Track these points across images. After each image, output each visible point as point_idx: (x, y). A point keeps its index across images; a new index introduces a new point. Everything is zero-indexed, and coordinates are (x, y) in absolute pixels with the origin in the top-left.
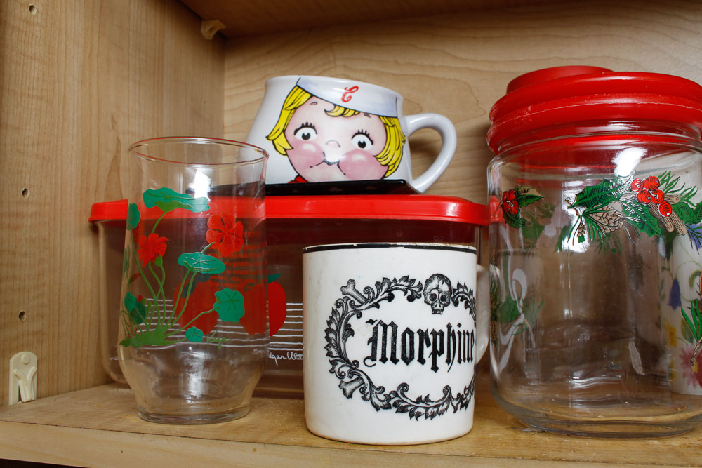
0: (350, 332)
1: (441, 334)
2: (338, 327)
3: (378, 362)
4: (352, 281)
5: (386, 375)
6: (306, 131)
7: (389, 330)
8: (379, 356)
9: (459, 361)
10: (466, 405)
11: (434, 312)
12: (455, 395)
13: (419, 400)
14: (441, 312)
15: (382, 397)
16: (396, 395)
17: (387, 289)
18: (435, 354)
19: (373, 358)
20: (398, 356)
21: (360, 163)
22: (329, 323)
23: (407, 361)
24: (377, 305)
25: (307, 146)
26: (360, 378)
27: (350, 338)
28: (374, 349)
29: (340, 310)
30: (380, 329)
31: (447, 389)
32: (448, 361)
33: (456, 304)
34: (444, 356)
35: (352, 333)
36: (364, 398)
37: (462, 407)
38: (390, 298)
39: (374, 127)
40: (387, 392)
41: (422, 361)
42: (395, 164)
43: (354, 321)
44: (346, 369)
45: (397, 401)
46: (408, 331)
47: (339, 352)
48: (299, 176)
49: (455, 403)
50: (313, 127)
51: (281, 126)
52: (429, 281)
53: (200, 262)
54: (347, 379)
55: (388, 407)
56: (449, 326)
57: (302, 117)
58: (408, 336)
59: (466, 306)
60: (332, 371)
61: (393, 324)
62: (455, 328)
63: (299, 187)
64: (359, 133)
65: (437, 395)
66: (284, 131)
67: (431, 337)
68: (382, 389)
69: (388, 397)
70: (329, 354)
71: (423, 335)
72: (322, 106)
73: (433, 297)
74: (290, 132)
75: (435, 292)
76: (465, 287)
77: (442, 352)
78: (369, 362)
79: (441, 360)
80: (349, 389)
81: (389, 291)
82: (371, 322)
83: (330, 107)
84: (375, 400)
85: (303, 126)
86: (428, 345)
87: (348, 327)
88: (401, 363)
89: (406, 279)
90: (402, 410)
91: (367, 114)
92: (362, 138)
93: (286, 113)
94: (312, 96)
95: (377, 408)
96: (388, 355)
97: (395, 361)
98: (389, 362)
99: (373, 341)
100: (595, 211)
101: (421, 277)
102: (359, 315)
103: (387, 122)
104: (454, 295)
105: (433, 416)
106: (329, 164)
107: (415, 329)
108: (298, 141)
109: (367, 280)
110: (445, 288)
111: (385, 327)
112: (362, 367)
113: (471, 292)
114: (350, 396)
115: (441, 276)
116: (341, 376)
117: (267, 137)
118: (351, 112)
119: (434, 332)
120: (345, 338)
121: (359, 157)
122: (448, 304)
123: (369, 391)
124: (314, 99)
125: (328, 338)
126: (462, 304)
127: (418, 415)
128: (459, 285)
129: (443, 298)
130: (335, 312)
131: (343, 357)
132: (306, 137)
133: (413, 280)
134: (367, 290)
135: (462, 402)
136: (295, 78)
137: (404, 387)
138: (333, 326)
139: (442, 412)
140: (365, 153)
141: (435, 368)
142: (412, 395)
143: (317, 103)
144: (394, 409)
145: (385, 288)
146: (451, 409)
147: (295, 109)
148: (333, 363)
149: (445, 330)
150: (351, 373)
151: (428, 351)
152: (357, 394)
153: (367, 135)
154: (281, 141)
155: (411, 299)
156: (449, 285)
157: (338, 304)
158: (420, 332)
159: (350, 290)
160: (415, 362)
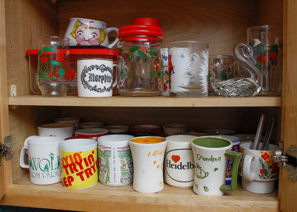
0: (85, 76)
1: (103, 76)
2: (83, 75)
3: (91, 81)
4: (86, 66)
5: (92, 84)
6: (80, 32)
7: (93, 75)
8: (91, 80)
9: (107, 82)
10: (109, 91)
11: (102, 72)
12: (106, 88)
13: (99, 89)
14: (103, 72)
15: (91, 88)
16: (94, 88)
17: (93, 67)
18: (102, 80)
19: (90, 81)
20: (95, 80)
21: (94, 41)
22: (82, 74)
23: (96, 81)
24: (90, 70)
25: (81, 36)
26: (87, 84)
27: (86, 77)
28: (90, 79)
29: (84, 72)
30: (91, 75)
31: (105, 87)
32: (105, 82)
33: (107, 71)
34: (104, 81)
35: (86, 76)
36: (88, 88)
37: (108, 91)
38: (93, 69)
39: (98, 32)
40: (93, 87)
41: (99, 81)
42: (103, 41)
43: (86, 74)
44: (85, 83)
45: (94, 89)
46: (96, 75)
47: (83, 80)
48: (78, 44)
49: (107, 90)
50: (82, 32)
51: (74, 31)
52: (101, 66)
53: (55, 63)
54: (85, 85)
55: (93, 90)
56: (105, 75)
57: (79, 29)
58: (96, 76)
59: (109, 71)
60: (82, 84)
61: (93, 74)
62: (106, 75)
63: (79, 47)
64: (93, 33)
65: (102, 88)
66: (75, 32)
67: (101, 77)
68: (92, 86)
69: (93, 88)
70: (82, 80)
71: (100, 76)
72: (84, 26)
73: (102, 69)
74: (76, 33)
75: (102, 68)
76: (109, 67)
77: (103, 80)
78: (89, 81)
79: (103, 81)
80: (85, 87)
81: (93, 68)
82: (89, 74)
83: (86, 27)
84: (90, 89)
85: (79, 31)
86: (101, 78)
87: (85, 75)
88: (95, 81)
89: (96, 65)
90: (95, 90)
91: (95, 28)
92: (94, 34)
93: (75, 28)
94: (82, 23)
95: (91, 90)
96: (93, 80)
97: (94, 81)
98: (93, 81)
99: (90, 77)
100: (133, 53)
101: (99, 65)
102: (87, 72)
103: (101, 30)
104: (106, 69)
105: (102, 92)
106: (86, 41)
107: (98, 75)
108: (78, 35)
109: (89, 65)
110: (104, 67)
111: (92, 75)
112: (88, 82)
113: (111, 69)
114: (86, 88)
115: (103, 65)
116: (84, 84)
117: (71, 34)
118: (92, 28)
119: (102, 76)
120: (85, 77)
121: (93, 39)
122: (105, 71)
123: (89, 87)
124: (82, 24)
125: (81, 77)
126: (108, 71)
127: (99, 92)
128: (107, 67)
129: (104, 69)
130: (83, 72)
131: (84, 81)
132: (80, 34)
133: (98, 66)
134: (89, 67)
135: (108, 90)
136: (78, 18)
137: (96, 86)
138: (82, 75)
139: (104, 91)
140: (95, 38)
141: (102, 83)
142: (97, 88)
143: (83, 25)
144: (94, 90)
145: (92, 67)
146: (106, 91)
147: (77, 27)
148: (82, 82)
149: (104, 76)
150: (86, 84)
151: (100, 79)
152: (87, 88)
153: (96, 34)
154: (74, 35)
155: (97, 69)
156: (105, 67)
157: (83, 70)
158: (99, 76)
159: (85, 68)
160: (98, 81)
